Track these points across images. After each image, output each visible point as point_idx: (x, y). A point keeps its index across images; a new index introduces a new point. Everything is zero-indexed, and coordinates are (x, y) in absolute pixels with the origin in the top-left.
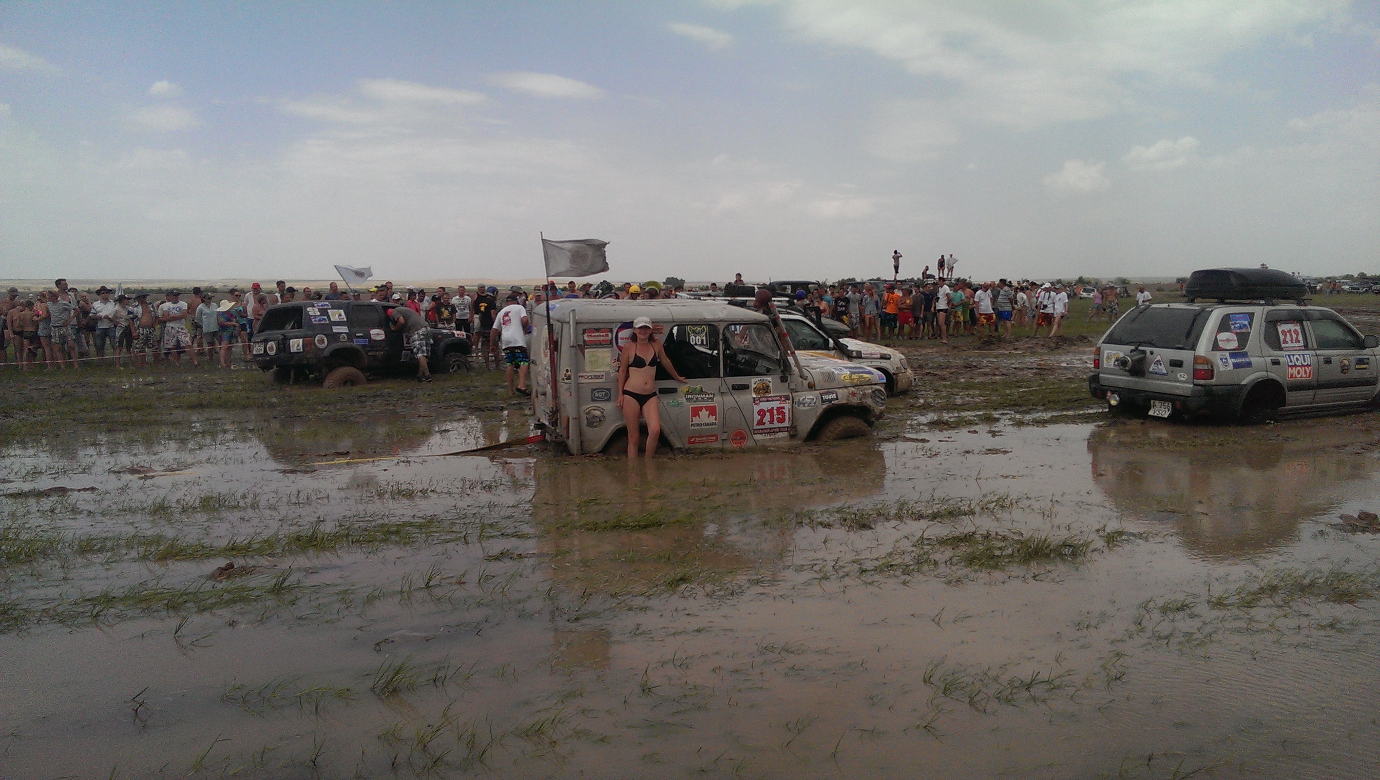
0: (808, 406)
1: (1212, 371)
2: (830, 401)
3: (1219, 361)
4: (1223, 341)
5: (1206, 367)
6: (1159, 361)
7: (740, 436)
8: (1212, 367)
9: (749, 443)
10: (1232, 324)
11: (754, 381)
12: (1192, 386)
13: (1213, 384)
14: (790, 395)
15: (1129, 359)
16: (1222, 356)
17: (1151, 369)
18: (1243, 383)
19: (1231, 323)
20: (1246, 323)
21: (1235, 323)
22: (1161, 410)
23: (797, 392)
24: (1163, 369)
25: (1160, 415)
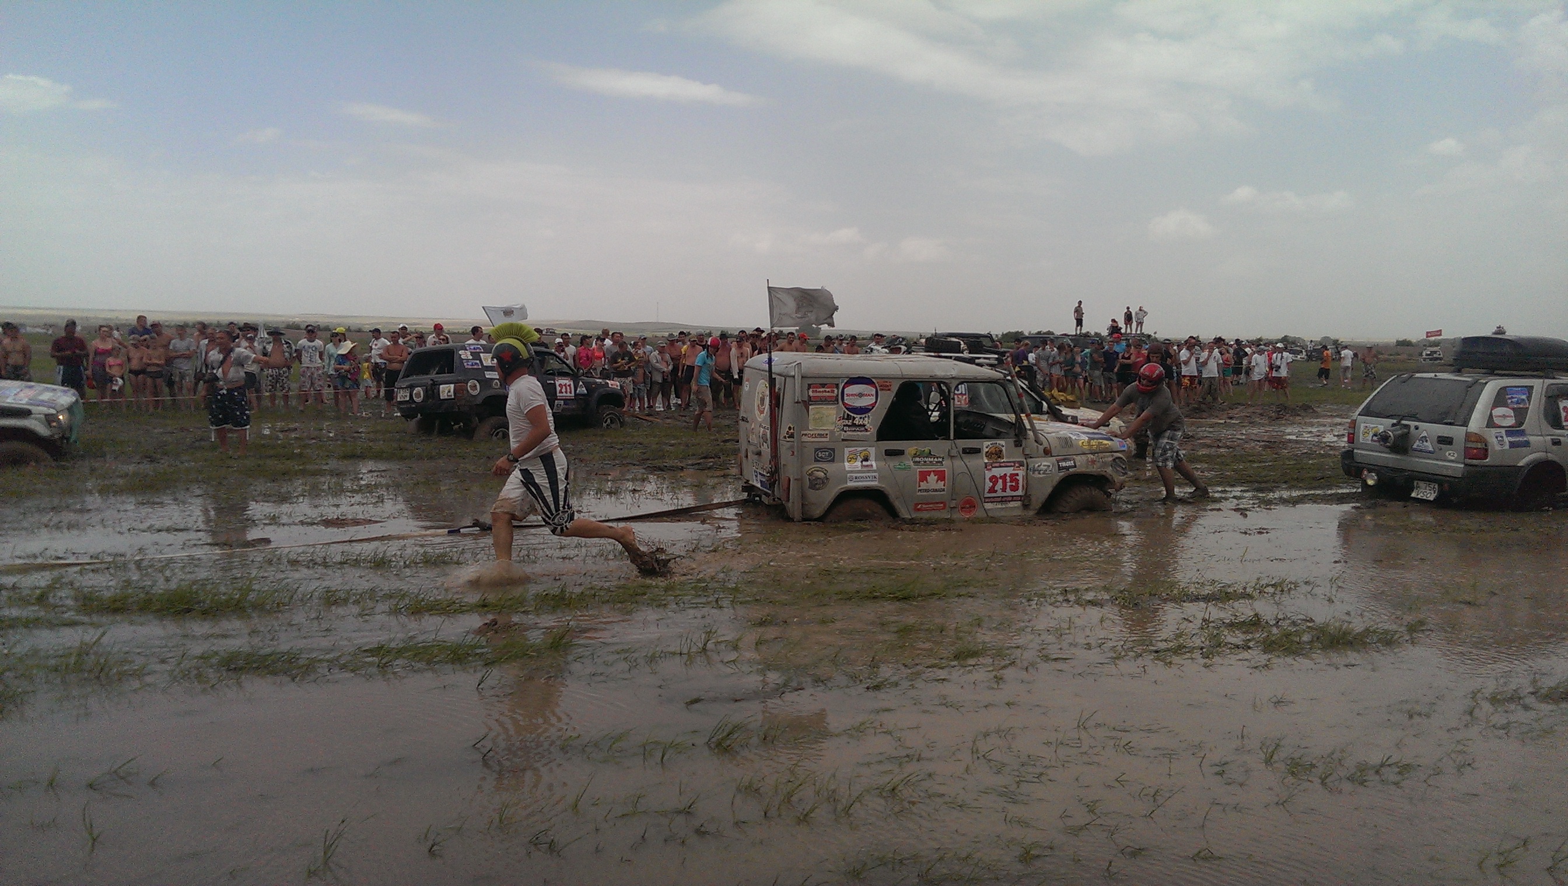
0: (1043, 473)
1: (1486, 450)
2: (1067, 468)
3: (1495, 440)
4: (1500, 416)
5: (1479, 445)
6: (1425, 437)
7: (969, 505)
8: (1486, 445)
9: (979, 513)
10: (1509, 398)
11: (986, 445)
12: (1462, 466)
13: (1487, 464)
14: (1025, 462)
15: (1392, 435)
16: (1498, 434)
17: (1415, 446)
18: (1519, 465)
19: (1507, 397)
20: (1524, 397)
21: (1512, 398)
22: (1426, 493)
23: (1031, 457)
24: (1429, 446)
25: (1425, 498)
